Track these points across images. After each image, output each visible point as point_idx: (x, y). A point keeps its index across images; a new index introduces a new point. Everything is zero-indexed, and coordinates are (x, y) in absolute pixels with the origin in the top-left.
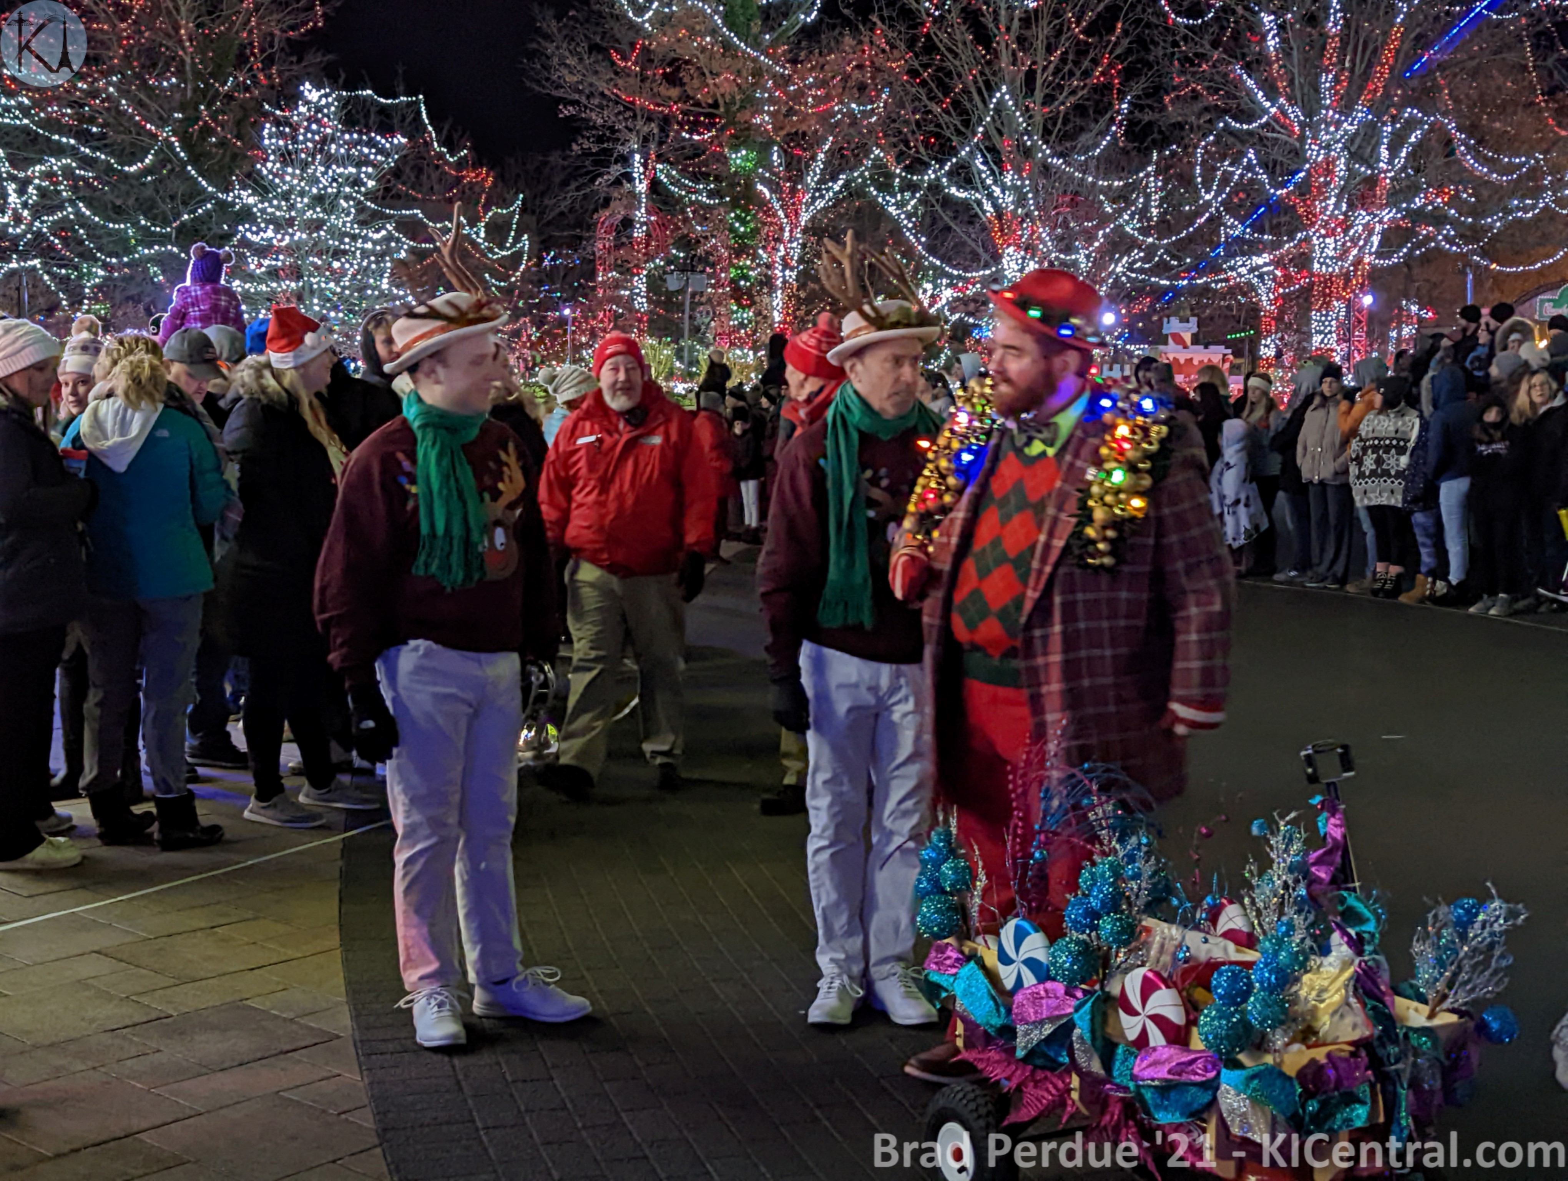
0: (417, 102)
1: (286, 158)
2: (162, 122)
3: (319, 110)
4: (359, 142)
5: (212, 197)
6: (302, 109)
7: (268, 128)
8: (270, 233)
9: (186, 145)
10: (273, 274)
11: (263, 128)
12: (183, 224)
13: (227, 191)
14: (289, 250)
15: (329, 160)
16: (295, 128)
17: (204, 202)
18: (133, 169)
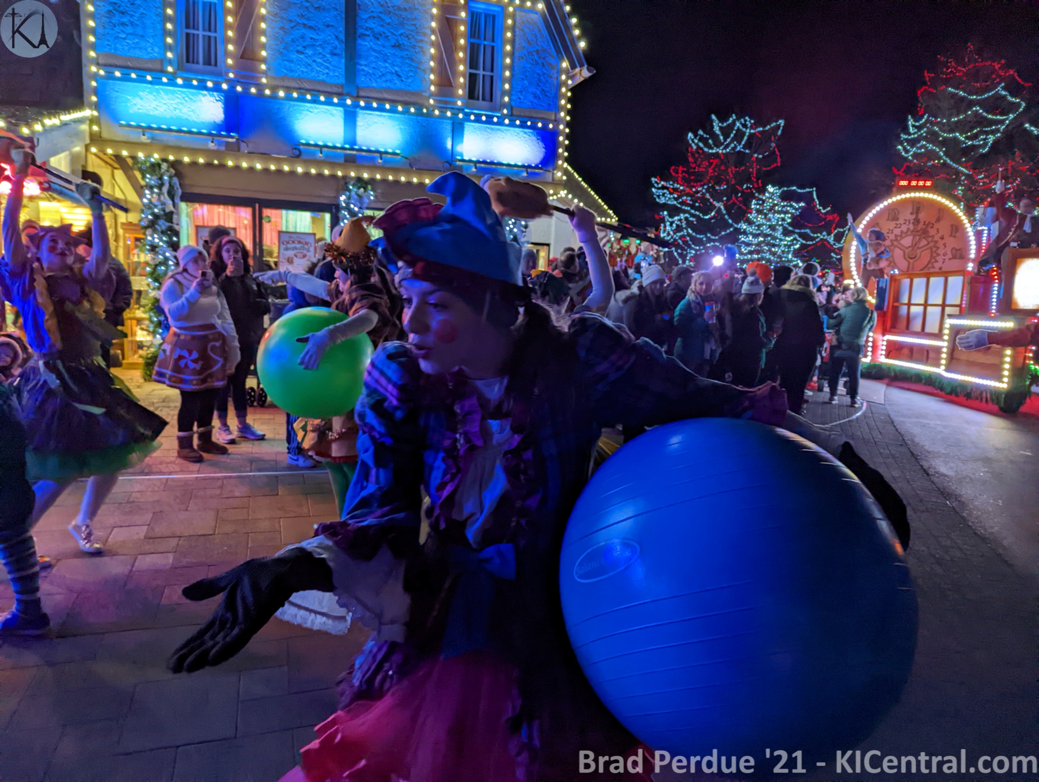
0: (812, 192)
1: (759, 212)
2: (718, 201)
3: (773, 194)
4: (787, 206)
5: (731, 226)
6: (767, 194)
7: (754, 201)
8: (751, 238)
9: (726, 208)
10: (751, 253)
11: (751, 201)
12: (722, 236)
13: (737, 223)
14: (759, 244)
15: (776, 212)
16: (764, 201)
17: (729, 228)
18: (707, 217)
